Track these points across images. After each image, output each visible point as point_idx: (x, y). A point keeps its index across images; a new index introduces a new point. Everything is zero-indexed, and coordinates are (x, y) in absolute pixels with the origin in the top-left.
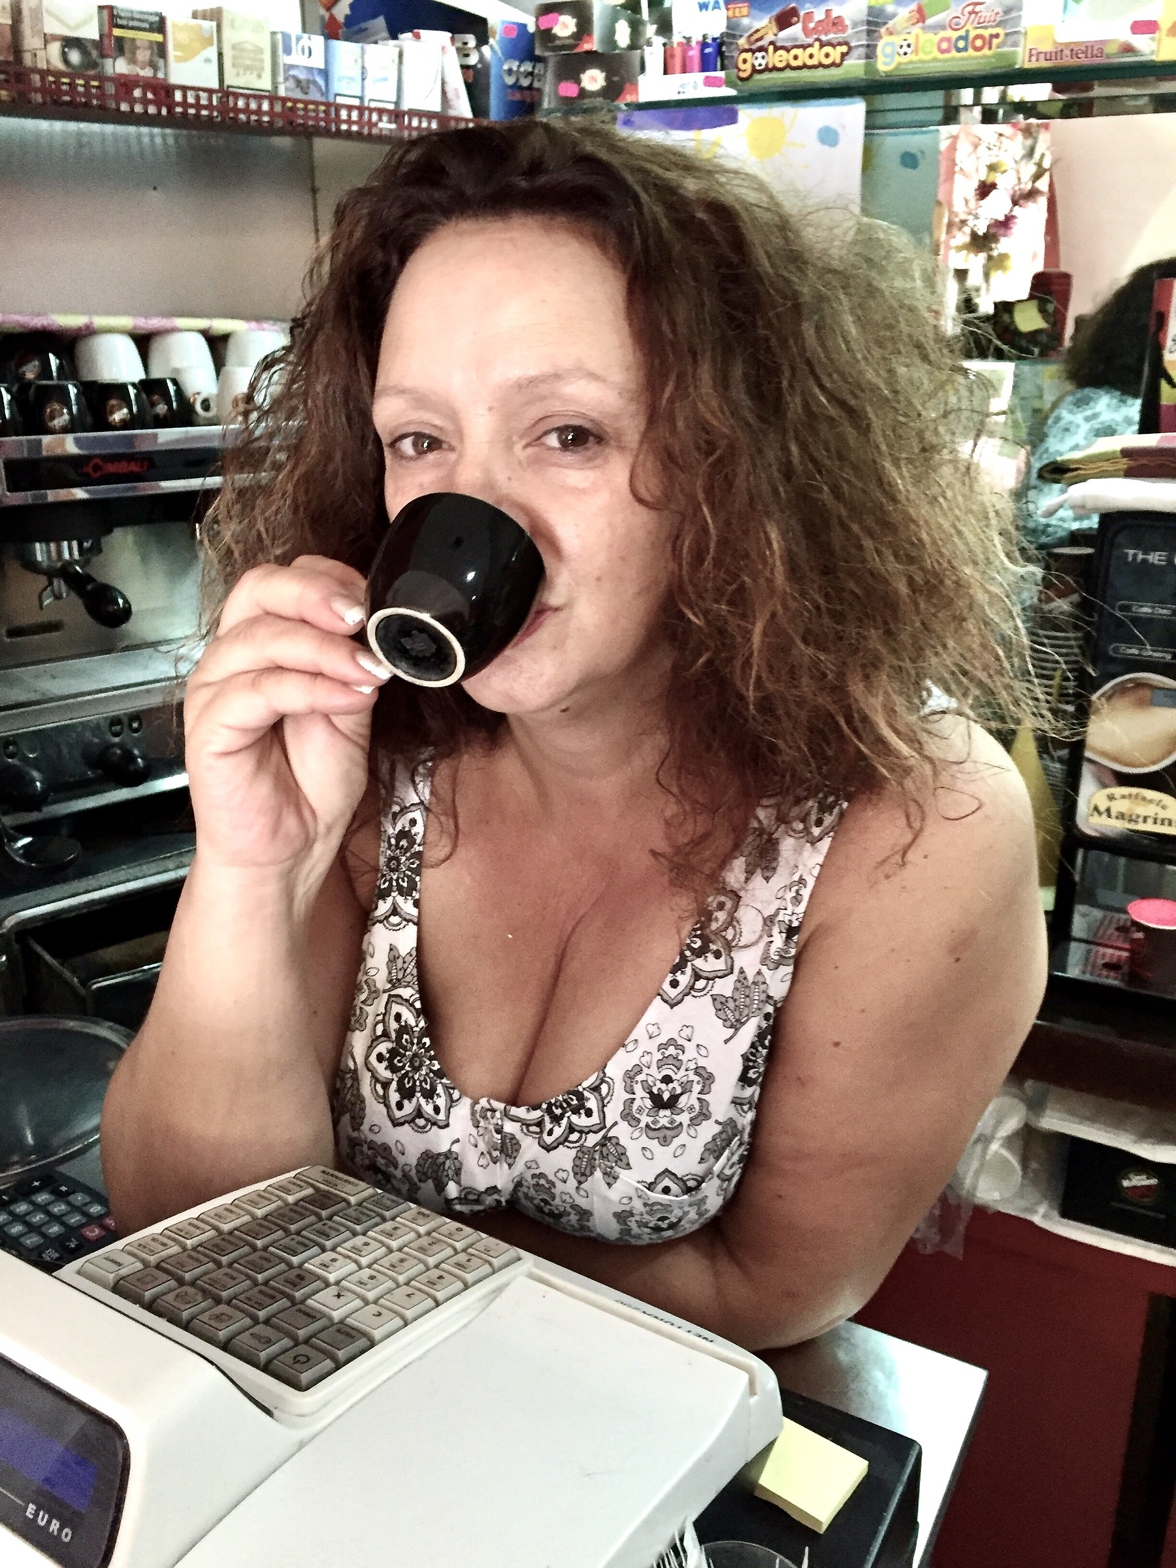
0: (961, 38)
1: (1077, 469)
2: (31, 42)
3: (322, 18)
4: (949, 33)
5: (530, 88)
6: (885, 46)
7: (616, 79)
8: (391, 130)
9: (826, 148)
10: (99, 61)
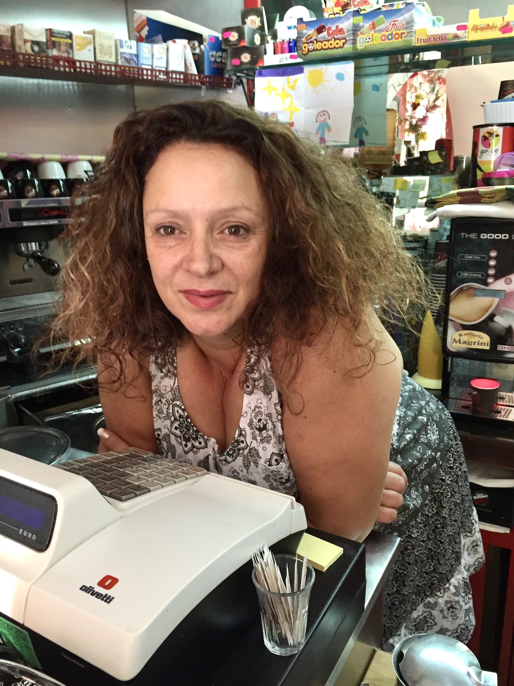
0: (389, 35)
1: (439, 202)
2: (19, 42)
3: (136, 36)
4: (385, 33)
5: (221, 62)
6: (360, 38)
7: (255, 57)
8: (164, 79)
9: (339, 81)
10: (46, 50)
